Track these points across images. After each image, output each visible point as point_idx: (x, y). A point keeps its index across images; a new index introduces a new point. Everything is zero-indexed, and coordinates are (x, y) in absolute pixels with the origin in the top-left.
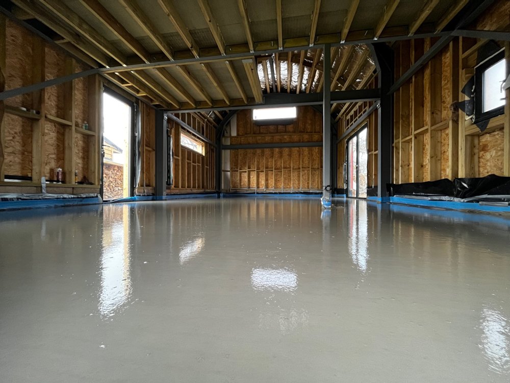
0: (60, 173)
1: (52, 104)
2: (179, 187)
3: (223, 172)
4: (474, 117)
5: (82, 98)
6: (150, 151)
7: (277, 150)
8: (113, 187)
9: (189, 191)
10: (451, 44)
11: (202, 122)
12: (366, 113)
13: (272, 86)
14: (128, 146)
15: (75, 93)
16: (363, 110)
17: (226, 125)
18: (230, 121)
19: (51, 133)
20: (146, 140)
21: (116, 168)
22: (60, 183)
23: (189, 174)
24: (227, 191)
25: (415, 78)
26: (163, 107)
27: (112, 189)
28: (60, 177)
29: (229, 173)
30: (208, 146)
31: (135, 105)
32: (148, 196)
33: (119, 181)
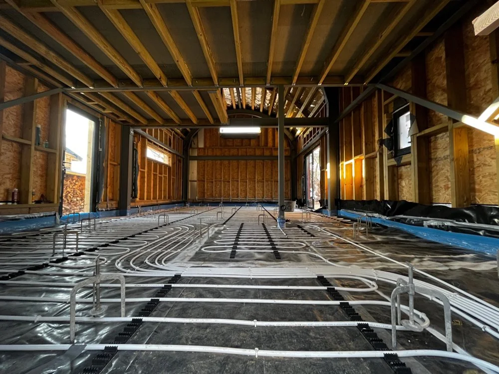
0: (16, 193)
1: (10, 123)
2: (144, 199)
3: (190, 183)
4: (393, 152)
5: (43, 116)
6: (115, 165)
7: (243, 162)
8: (70, 197)
9: (155, 202)
10: (377, 92)
11: (169, 134)
12: (319, 135)
13: (238, 103)
14: (91, 161)
15: (36, 112)
16: (317, 132)
17: (194, 137)
18: (198, 133)
19: (7, 153)
20: (111, 154)
21: (75, 178)
22: (16, 204)
23: (155, 185)
24: (193, 200)
25: (354, 113)
26: (129, 123)
27: (70, 200)
28: (16, 198)
29: (196, 183)
30: (174, 157)
31: (100, 120)
32: (111, 210)
33: (78, 191)
